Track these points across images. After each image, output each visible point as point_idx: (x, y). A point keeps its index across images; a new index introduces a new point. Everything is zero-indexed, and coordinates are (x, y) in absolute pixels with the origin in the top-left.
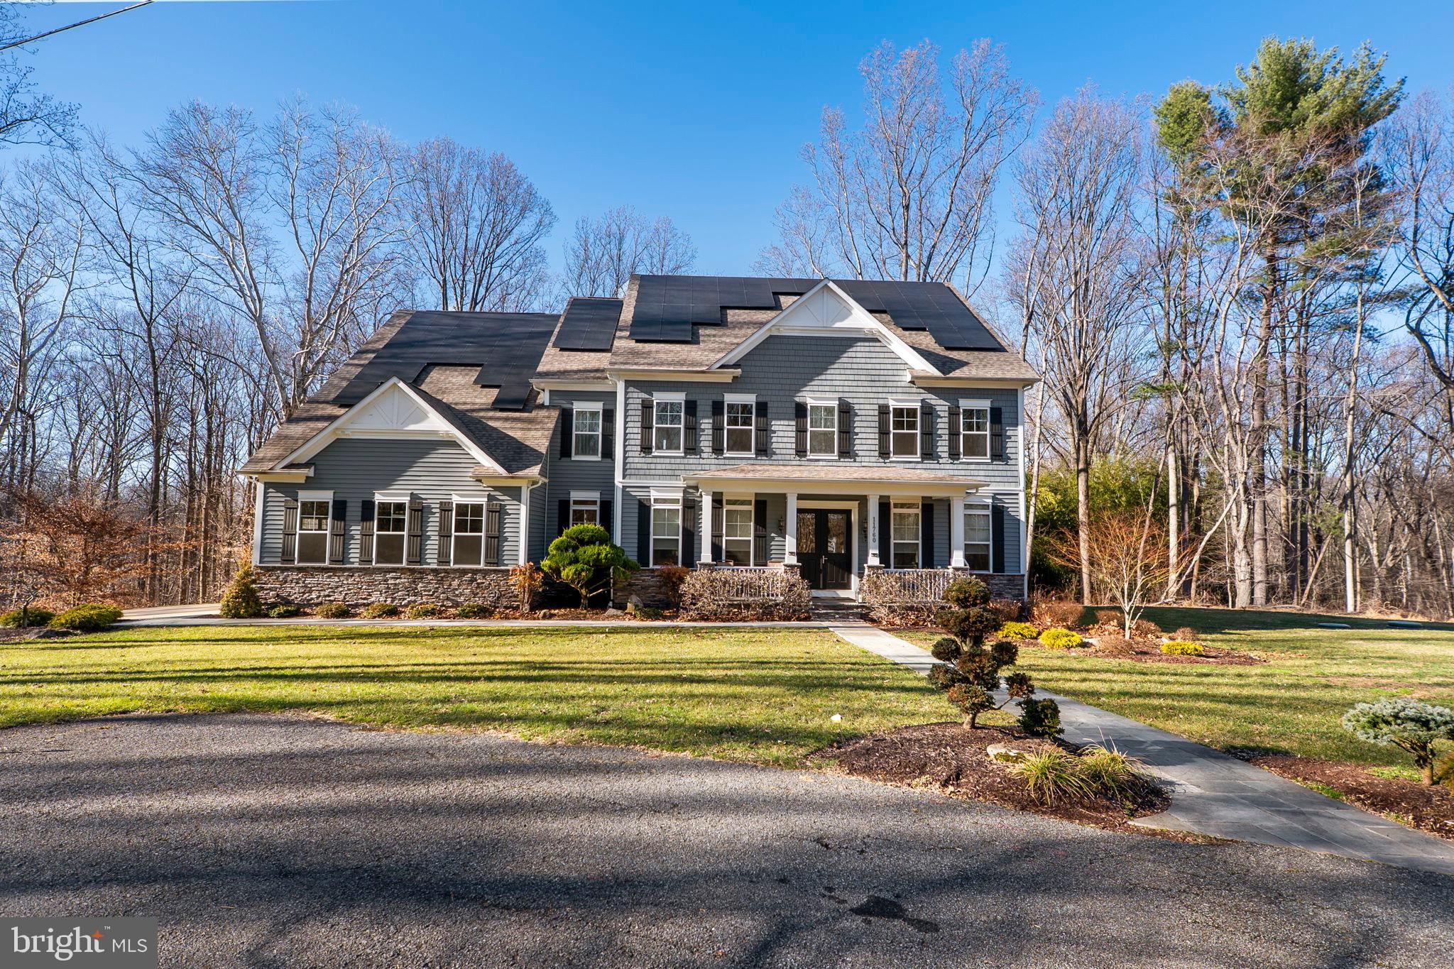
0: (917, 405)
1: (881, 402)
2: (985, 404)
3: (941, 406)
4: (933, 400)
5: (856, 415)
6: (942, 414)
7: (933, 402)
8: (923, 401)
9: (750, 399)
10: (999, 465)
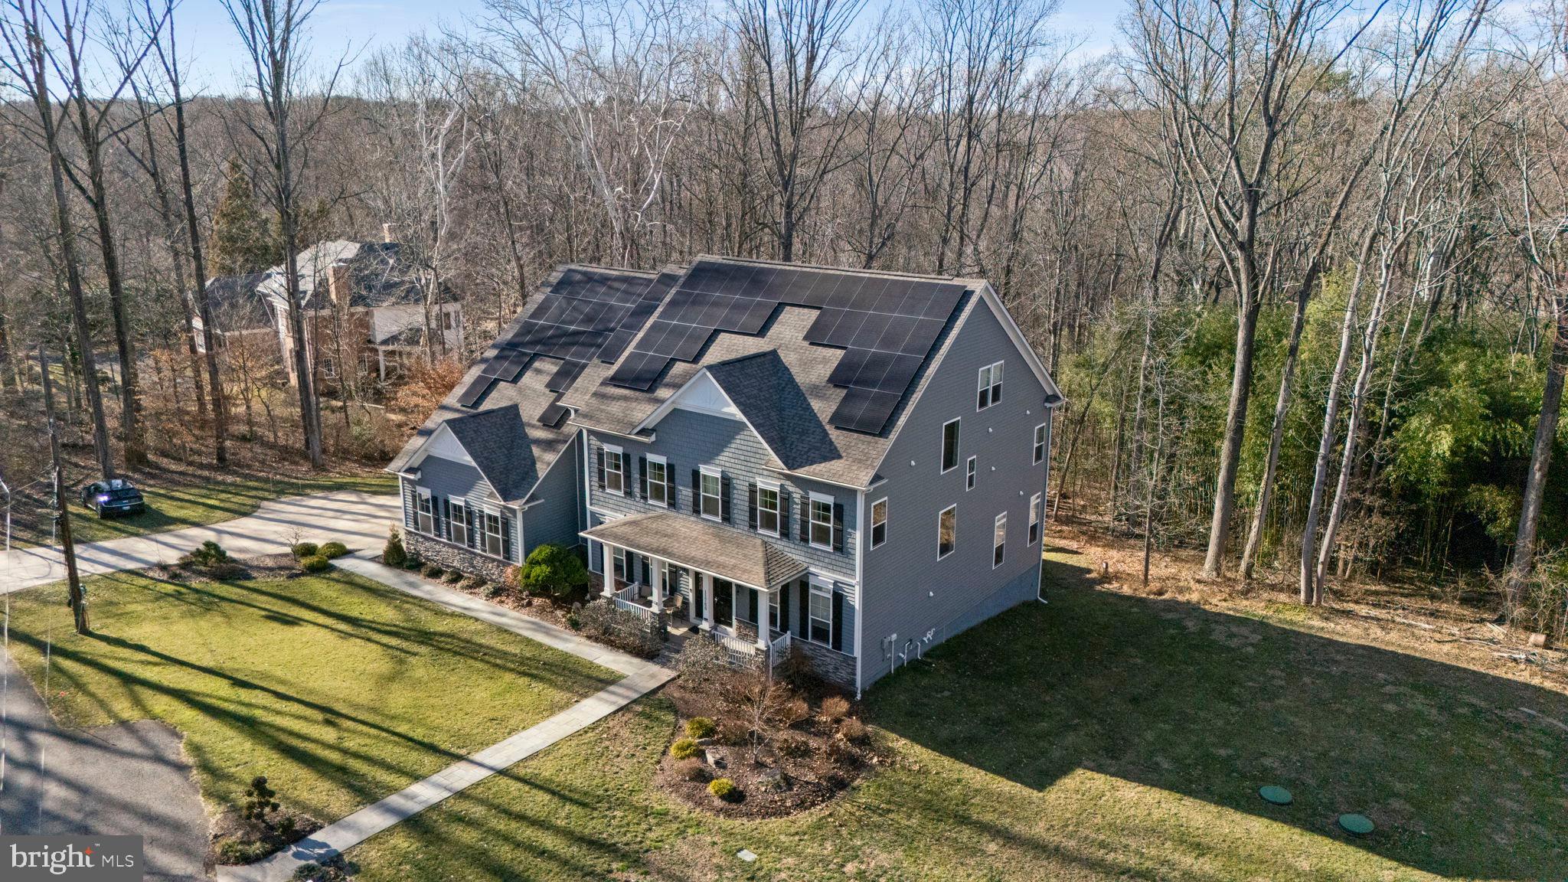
0: (777, 490)
1: (752, 480)
2: (829, 500)
3: (797, 494)
4: (791, 487)
5: (735, 488)
6: (797, 500)
7: (791, 489)
8: (782, 486)
9: (662, 460)
10: (838, 556)
